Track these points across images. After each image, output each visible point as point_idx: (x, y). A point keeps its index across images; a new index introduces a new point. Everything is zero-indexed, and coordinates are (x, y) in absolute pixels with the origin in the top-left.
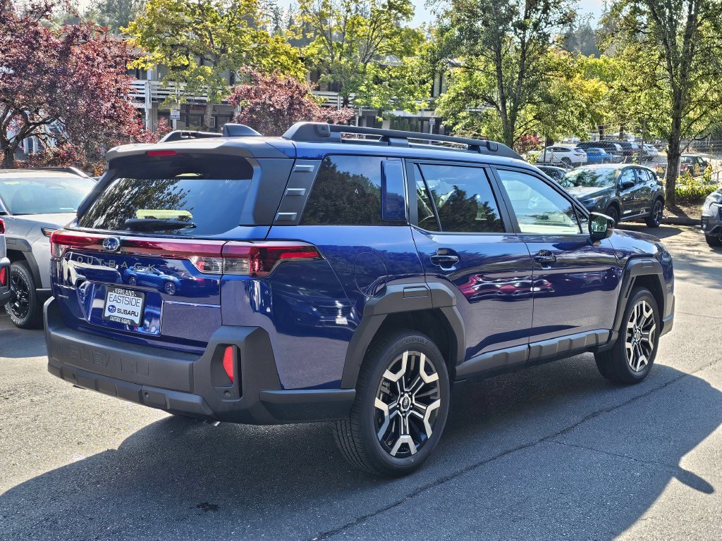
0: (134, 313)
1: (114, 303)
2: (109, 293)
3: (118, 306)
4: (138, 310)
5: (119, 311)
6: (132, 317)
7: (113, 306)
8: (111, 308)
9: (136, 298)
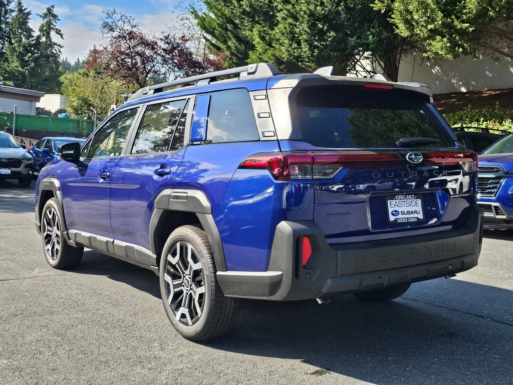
0: (416, 212)
1: (396, 208)
2: (389, 201)
3: (400, 210)
4: (419, 208)
5: (403, 213)
6: (415, 215)
7: (396, 211)
8: (394, 213)
9: (415, 200)
